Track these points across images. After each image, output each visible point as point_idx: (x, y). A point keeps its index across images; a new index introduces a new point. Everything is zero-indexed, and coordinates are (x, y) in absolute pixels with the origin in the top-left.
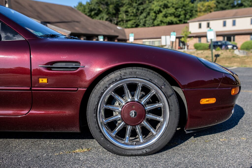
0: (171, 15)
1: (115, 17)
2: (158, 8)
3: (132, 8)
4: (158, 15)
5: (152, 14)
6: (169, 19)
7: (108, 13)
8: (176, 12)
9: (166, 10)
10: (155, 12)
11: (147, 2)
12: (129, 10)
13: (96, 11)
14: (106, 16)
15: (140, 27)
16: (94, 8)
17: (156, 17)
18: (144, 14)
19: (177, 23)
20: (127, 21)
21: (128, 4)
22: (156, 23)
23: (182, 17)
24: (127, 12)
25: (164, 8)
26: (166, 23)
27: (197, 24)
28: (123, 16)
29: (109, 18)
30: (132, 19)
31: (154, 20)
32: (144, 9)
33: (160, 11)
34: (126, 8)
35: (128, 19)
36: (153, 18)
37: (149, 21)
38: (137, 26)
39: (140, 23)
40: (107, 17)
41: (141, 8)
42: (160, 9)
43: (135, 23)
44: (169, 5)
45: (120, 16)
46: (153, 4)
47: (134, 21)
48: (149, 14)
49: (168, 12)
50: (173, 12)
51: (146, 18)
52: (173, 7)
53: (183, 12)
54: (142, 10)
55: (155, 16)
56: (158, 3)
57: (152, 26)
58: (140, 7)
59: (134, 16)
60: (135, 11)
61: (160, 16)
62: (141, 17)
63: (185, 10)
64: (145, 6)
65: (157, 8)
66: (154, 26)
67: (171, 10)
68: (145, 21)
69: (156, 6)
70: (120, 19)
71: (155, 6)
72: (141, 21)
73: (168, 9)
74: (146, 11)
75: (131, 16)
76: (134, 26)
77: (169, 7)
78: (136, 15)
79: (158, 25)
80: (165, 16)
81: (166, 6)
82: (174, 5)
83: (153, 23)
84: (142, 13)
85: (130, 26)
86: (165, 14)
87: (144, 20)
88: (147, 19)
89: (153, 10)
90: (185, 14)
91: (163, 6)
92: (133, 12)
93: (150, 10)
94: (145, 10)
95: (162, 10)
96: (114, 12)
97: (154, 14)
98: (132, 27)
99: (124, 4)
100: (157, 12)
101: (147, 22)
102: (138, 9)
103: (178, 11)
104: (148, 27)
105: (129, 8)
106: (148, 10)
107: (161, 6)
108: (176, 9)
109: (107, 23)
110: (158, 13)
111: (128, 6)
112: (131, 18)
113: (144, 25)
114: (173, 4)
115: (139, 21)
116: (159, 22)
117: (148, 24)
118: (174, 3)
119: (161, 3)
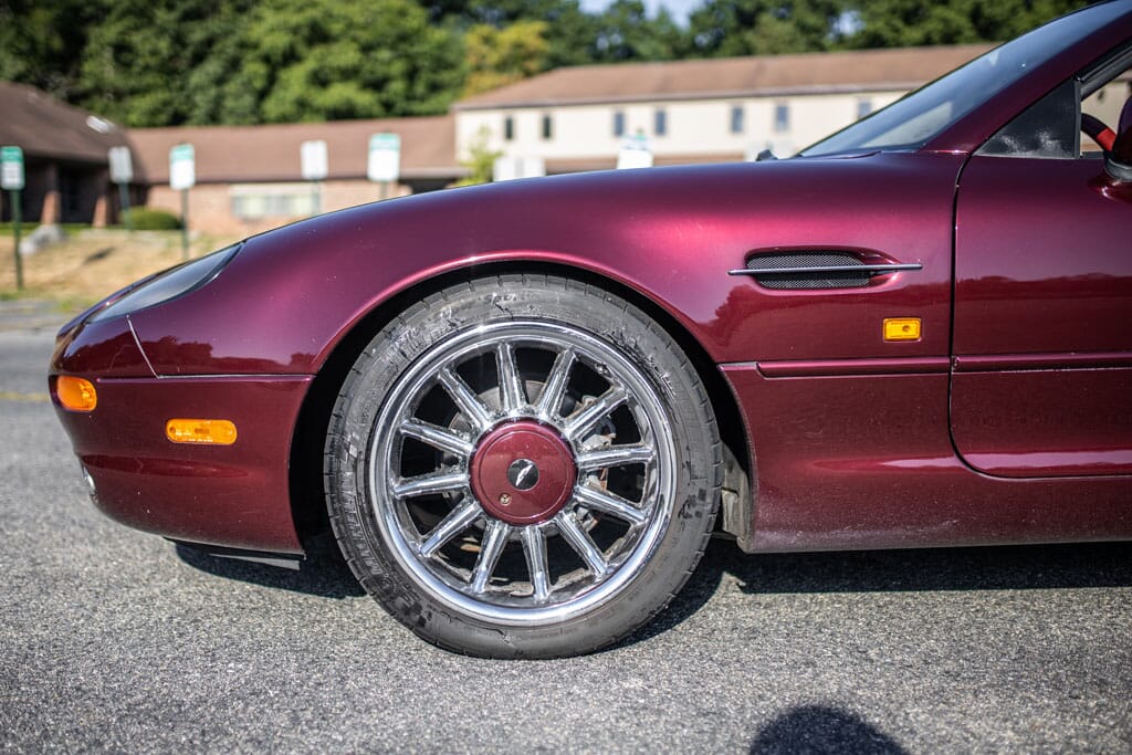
0: (348, 74)
1: (64, 71)
2: (280, 41)
3: (148, 32)
4: (281, 71)
5: (254, 69)
6: (339, 93)
7: (27, 50)
9: (318, 50)
10: (266, 59)
11: (226, 9)
12: (136, 38)
14: (12, 65)
15: (194, 122)
17: (272, 80)
18: (212, 67)
20: (119, 96)
21: (128, 12)
22: (271, 107)
23: (397, 87)
24: (121, 50)
25: (310, 43)
26: (323, 109)
27: (495, 120)
28: (100, 67)
29: (29, 71)
30: (153, 87)
31: (262, 95)
32: (210, 42)
33: (291, 57)
34: (118, 27)
35: (133, 82)
36: (259, 84)
37: (238, 97)
38: (178, 120)
39: (194, 106)
40: (21, 66)
41: (197, 34)
42: (292, 46)
43: (166, 104)
44: (336, 28)
45: (88, 67)
46: (258, 18)
47: (161, 96)
48: (234, 65)
49: (330, 62)
50: (352, 65)
51: (220, 81)
52: (354, 40)
53: (398, 67)
54: (200, 43)
55: (265, 77)
56: (281, 17)
57: (251, 124)
58: (190, 32)
59: (161, 70)
60: (164, 45)
61: (295, 80)
62: (197, 77)
63: (408, 57)
64: (214, 25)
65: (278, 41)
66: (262, 121)
67: (345, 55)
68: (219, 98)
69: (272, 30)
70: (87, 84)
71: (268, 29)
72: (199, 98)
73: (331, 47)
74: (222, 52)
75: (147, 68)
76: (160, 118)
77: (333, 40)
78: (169, 70)
79: (284, 120)
80: (320, 80)
81: (318, 35)
82: (355, 32)
83: (257, 108)
84: (198, 59)
85: (144, 120)
86: (319, 71)
87: (213, 92)
88: (231, 87)
89: (257, 46)
90: (411, 75)
91: (305, 32)
92: (154, 53)
93: (244, 45)
94: (217, 47)
95: (301, 49)
96: (57, 43)
97: (261, 69)
98: (151, 125)
99: (107, 10)
100: (277, 59)
101: (229, 103)
102: (179, 40)
103: (377, 61)
104: (239, 124)
105: (137, 28)
106: (229, 46)
107: (295, 30)
108: (367, 49)
110: (285, 65)
111: (129, 21)
112: (149, 79)
113: (214, 118)
114: (351, 25)
115: (188, 99)
116: (288, 108)
117: (232, 111)
118: (357, 20)
119: (295, 19)
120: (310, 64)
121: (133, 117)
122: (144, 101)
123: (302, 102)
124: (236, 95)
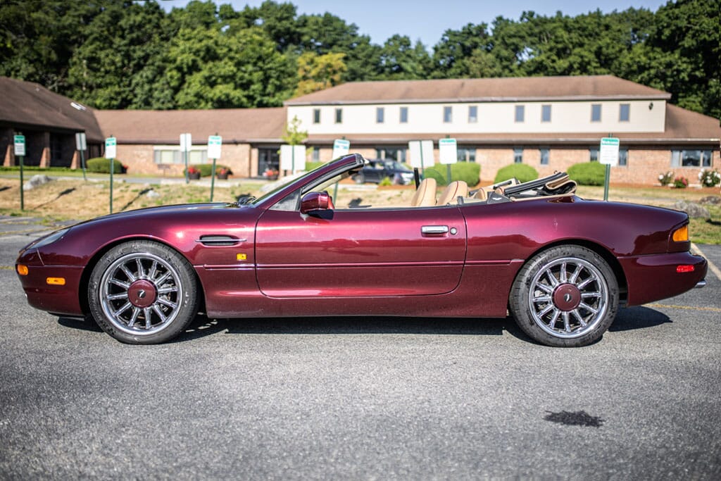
0: (226, 79)
1: (58, 73)
2: (188, 58)
3: (109, 51)
4: (188, 78)
5: (172, 74)
6: (221, 90)
7: (35, 60)
8: (240, 74)
9: (210, 64)
10: (179, 69)
11: (156, 38)
12: (102, 55)
14: (26, 69)
15: (134, 106)
17: (182, 81)
18: (147, 72)
19: (241, 106)
20: (90, 88)
21: (96, 39)
22: (181, 97)
23: (257, 87)
24: (92, 60)
25: (205, 60)
26: (212, 100)
28: (79, 71)
29: (37, 73)
30: (111, 84)
31: (176, 90)
32: (146, 57)
33: (194, 68)
34: (91, 48)
35: (99, 81)
36: (174, 83)
37: (162, 91)
38: (125, 104)
39: (135, 96)
40: (31, 69)
41: (138, 53)
42: (194, 61)
43: (118, 94)
44: (220, 52)
45: (72, 71)
46: (175, 45)
47: (117, 89)
48: (161, 71)
49: (216, 72)
50: (231, 73)
51: (151, 81)
52: (231, 59)
53: (258, 75)
54: (140, 58)
55: (178, 79)
56: (188, 44)
57: (169, 109)
58: (134, 51)
59: (116, 73)
60: (118, 59)
61: (195, 82)
62: (137, 78)
63: (265, 71)
64: (148, 47)
65: (185, 59)
66: (175, 108)
67: (226, 67)
68: (150, 90)
69: (183, 52)
70: (72, 80)
71: (181, 51)
72: (138, 90)
73: (217, 63)
74: (153, 64)
75: (107, 72)
76: (115, 103)
77: (221, 60)
78: (120, 73)
79: (188, 106)
80: (210, 81)
81: (211, 55)
82: (232, 54)
83: (173, 98)
84: (139, 67)
85: (104, 104)
86: (210, 77)
87: (147, 87)
88: (157, 85)
89: (175, 61)
90: (265, 81)
91: (202, 54)
92: (113, 63)
93: (165, 60)
94: (150, 61)
95: (200, 63)
96: (54, 56)
97: (176, 74)
98: (110, 107)
99: (86, 37)
100: (185, 70)
101: (156, 94)
102: (127, 56)
103: (245, 72)
104: (160, 109)
105: (102, 49)
106: (157, 61)
107: (197, 53)
108: (239, 64)
109: (38, 88)
110: (191, 74)
111: (98, 44)
112: (108, 79)
113: (147, 104)
114: (230, 50)
115: (132, 91)
116: (191, 98)
117: (158, 100)
118: (235, 48)
119: (198, 46)
120: (205, 73)
121: (98, 102)
122: (105, 93)
123: (199, 96)
124: (161, 91)
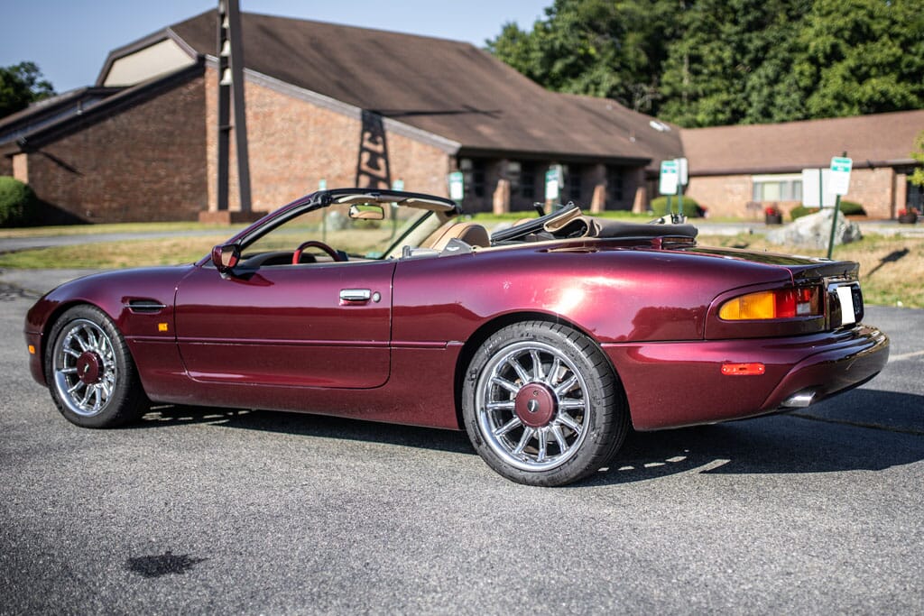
0: (883, 68)
1: (649, 83)
2: (826, 43)
3: (716, 44)
4: (824, 72)
5: (802, 68)
6: (876, 86)
7: (620, 66)
8: (908, 58)
9: (860, 48)
10: (813, 60)
12: (705, 50)
13: (571, 59)
14: (609, 79)
15: (748, 119)
16: (562, 46)
17: (817, 78)
18: (768, 69)
19: (908, 107)
20: (694, 98)
21: (699, 29)
22: (815, 102)
24: (695, 59)
25: (852, 43)
26: (860, 102)
28: (677, 76)
29: (620, 85)
30: (718, 90)
31: (808, 91)
32: (765, 48)
33: (835, 56)
34: (691, 42)
35: (700, 88)
36: (805, 82)
37: (788, 95)
38: (736, 117)
39: (750, 105)
40: (615, 80)
42: (834, 47)
43: (727, 103)
44: (878, 28)
45: (666, 77)
46: (807, 24)
47: (724, 96)
48: (786, 66)
49: (869, 58)
50: (891, 59)
51: (774, 81)
52: (893, 36)
54: (757, 50)
55: (812, 75)
56: (826, 22)
57: (798, 120)
58: (750, 40)
59: (725, 75)
60: (727, 54)
61: (834, 77)
62: (754, 80)
64: (770, 33)
65: (821, 44)
66: (807, 118)
67: (885, 51)
68: (771, 95)
69: (818, 34)
70: (666, 90)
71: (814, 34)
72: (754, 97)
73: (870, 45)
74: (775, 57)
75: (713, 74)
76: (721, 117)
77: (875, 39)
78: (731, 74)
79: (825, 113)
80: (858, 74)
81: (861, 34)
82: (896, 29)
83: (803, 104)
84: (757, 63)
85: (707, 119)
86: (859, 67)
87: (766, 91)
88: (781, 87)
89: (806, 48)
91: (847, 34)
92: (721, 60)
93: (794, 49)
94: (772, 53)
95: (843, 47)
96: (644, 59)
97: (807, 67)
98: (715, 123)
99: (685, 28)
100: (822, 60)
101: (779, 100)
102: (741, 49)
103: (916, 54)
104: (783, 121)
105: (706, 42)
106: (782, 51)
107: (838, 33)
108: (906, 45)
109: (610, 105)
110: (828, 65)
111: (700, 36)
112: (714, 84)
113: (766, 115)
114: (894, 22)
115: (746, 99)
116: (829, 102)
117: (781, 108)
118: (900, 18)
119: (840, 23)
120: (851, 62)
121: (700, 118)
122: (708, 104)
123: (841, 98)
124: (786, 95)
